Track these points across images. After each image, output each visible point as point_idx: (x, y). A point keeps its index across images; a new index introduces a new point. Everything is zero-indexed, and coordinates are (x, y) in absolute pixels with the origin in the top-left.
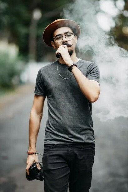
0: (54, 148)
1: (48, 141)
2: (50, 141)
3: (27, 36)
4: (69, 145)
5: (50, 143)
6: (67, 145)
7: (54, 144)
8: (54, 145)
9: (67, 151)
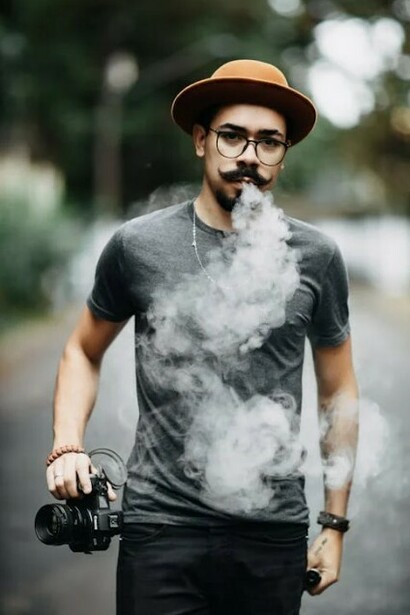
0: (160, 537)
1: (139, 511)
2: (144, 512)
3: (89, 143)
4: (214, 527)
5: (144, 520)
6: (207, 529)
7: (161, 525)
8: (159, 526)
9: (205, 550)
